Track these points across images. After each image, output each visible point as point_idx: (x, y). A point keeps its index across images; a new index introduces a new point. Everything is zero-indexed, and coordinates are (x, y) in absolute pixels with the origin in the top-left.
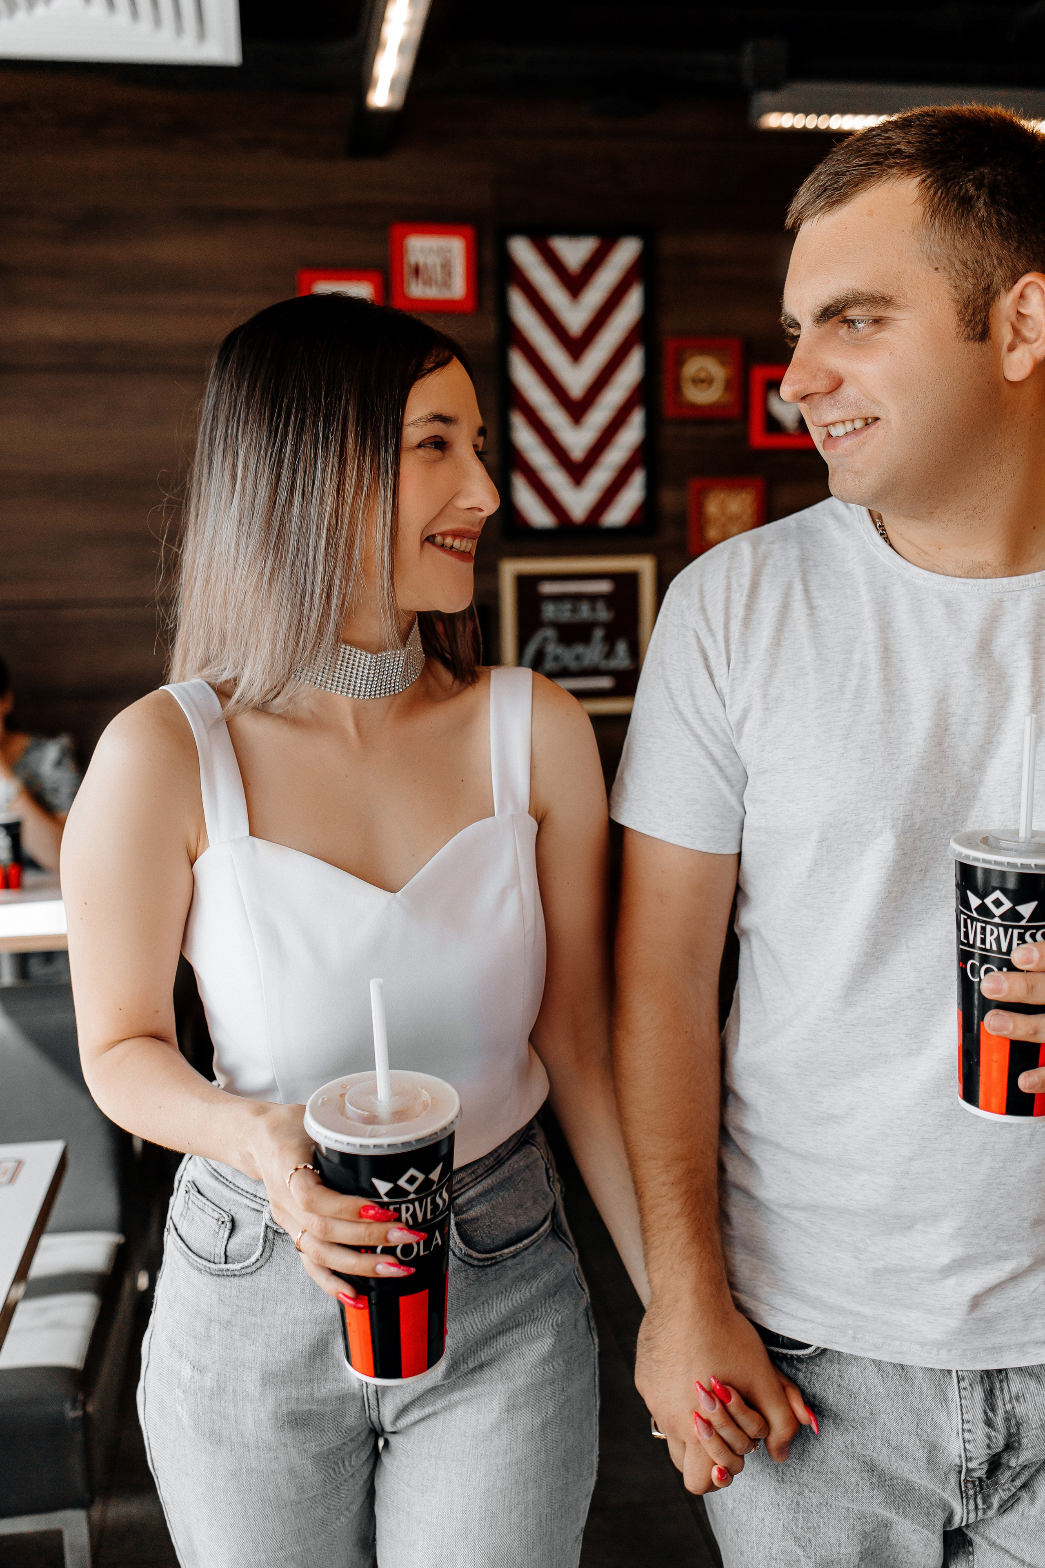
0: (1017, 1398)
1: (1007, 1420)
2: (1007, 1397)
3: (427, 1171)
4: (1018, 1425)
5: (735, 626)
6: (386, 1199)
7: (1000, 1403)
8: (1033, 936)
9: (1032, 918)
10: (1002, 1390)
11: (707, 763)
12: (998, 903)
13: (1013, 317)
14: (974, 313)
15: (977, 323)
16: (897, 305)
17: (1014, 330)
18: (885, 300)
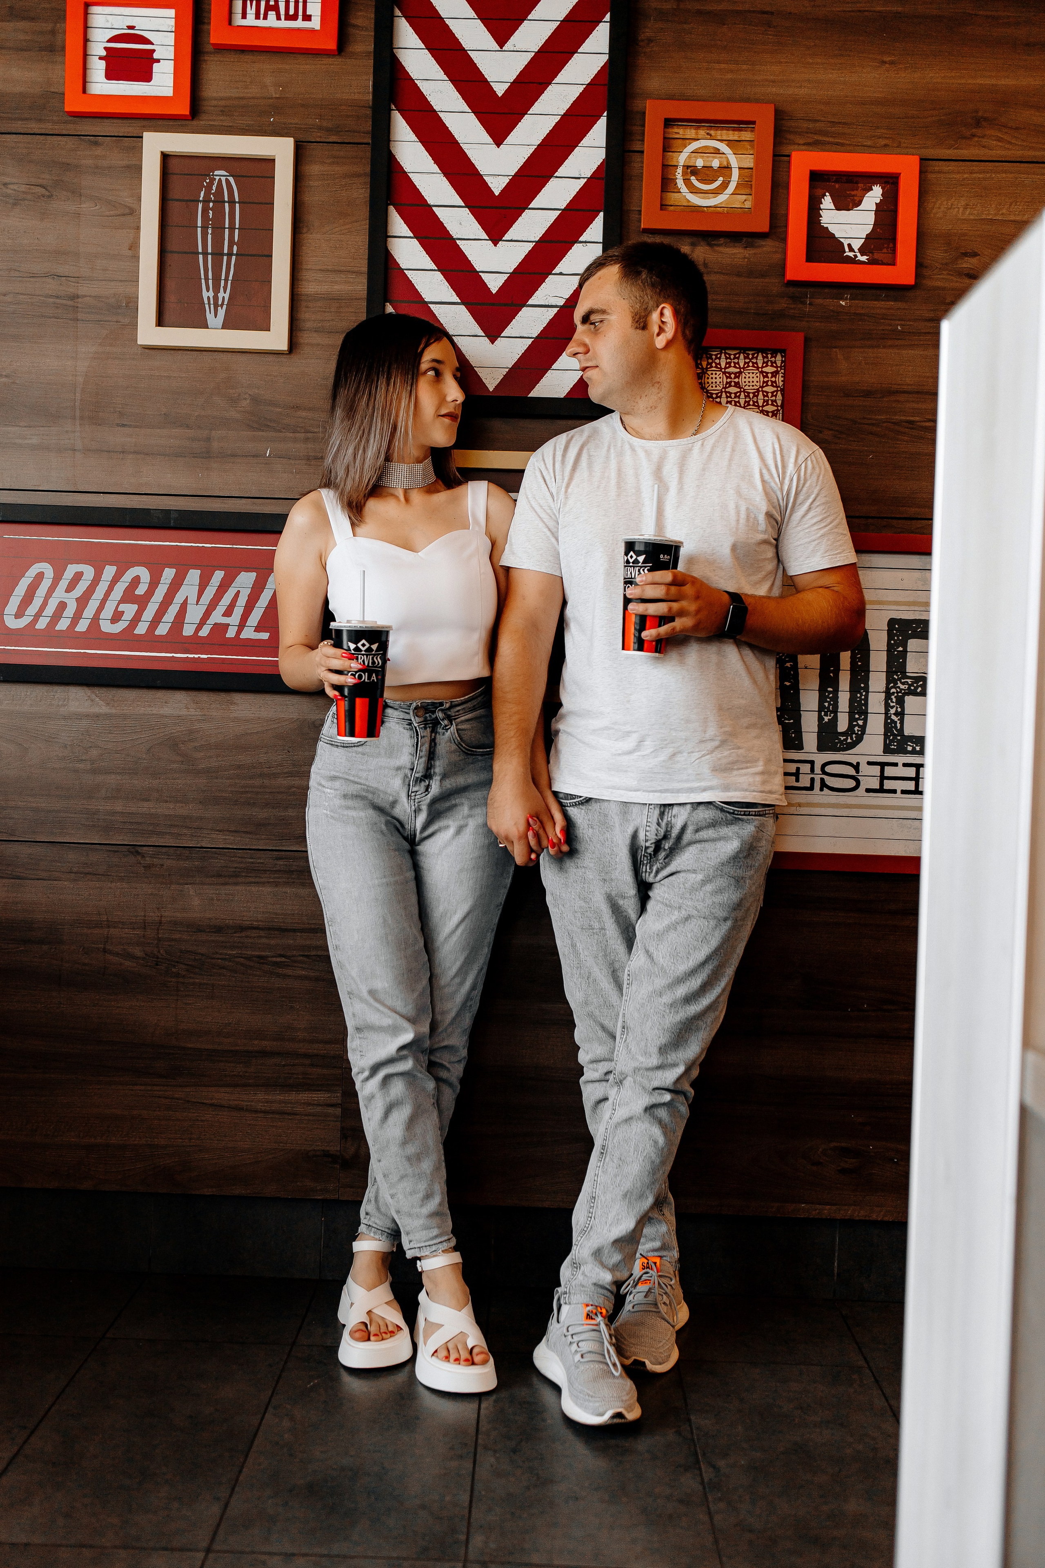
0: (674, 817)
1: (667, 824)
2: (670, 816)
3: (371, 643)
4: (671, 827)
5: (558, 465)
6: (353, 652)
8: (643, 570)
9: (644, 562)
11: (546, 530)
12: (631, 557)
13: (660, 323)
14: (640, 318)
15: (641, 322)
16: (608, 314)
17: (660, 327)
18: (603, 312)
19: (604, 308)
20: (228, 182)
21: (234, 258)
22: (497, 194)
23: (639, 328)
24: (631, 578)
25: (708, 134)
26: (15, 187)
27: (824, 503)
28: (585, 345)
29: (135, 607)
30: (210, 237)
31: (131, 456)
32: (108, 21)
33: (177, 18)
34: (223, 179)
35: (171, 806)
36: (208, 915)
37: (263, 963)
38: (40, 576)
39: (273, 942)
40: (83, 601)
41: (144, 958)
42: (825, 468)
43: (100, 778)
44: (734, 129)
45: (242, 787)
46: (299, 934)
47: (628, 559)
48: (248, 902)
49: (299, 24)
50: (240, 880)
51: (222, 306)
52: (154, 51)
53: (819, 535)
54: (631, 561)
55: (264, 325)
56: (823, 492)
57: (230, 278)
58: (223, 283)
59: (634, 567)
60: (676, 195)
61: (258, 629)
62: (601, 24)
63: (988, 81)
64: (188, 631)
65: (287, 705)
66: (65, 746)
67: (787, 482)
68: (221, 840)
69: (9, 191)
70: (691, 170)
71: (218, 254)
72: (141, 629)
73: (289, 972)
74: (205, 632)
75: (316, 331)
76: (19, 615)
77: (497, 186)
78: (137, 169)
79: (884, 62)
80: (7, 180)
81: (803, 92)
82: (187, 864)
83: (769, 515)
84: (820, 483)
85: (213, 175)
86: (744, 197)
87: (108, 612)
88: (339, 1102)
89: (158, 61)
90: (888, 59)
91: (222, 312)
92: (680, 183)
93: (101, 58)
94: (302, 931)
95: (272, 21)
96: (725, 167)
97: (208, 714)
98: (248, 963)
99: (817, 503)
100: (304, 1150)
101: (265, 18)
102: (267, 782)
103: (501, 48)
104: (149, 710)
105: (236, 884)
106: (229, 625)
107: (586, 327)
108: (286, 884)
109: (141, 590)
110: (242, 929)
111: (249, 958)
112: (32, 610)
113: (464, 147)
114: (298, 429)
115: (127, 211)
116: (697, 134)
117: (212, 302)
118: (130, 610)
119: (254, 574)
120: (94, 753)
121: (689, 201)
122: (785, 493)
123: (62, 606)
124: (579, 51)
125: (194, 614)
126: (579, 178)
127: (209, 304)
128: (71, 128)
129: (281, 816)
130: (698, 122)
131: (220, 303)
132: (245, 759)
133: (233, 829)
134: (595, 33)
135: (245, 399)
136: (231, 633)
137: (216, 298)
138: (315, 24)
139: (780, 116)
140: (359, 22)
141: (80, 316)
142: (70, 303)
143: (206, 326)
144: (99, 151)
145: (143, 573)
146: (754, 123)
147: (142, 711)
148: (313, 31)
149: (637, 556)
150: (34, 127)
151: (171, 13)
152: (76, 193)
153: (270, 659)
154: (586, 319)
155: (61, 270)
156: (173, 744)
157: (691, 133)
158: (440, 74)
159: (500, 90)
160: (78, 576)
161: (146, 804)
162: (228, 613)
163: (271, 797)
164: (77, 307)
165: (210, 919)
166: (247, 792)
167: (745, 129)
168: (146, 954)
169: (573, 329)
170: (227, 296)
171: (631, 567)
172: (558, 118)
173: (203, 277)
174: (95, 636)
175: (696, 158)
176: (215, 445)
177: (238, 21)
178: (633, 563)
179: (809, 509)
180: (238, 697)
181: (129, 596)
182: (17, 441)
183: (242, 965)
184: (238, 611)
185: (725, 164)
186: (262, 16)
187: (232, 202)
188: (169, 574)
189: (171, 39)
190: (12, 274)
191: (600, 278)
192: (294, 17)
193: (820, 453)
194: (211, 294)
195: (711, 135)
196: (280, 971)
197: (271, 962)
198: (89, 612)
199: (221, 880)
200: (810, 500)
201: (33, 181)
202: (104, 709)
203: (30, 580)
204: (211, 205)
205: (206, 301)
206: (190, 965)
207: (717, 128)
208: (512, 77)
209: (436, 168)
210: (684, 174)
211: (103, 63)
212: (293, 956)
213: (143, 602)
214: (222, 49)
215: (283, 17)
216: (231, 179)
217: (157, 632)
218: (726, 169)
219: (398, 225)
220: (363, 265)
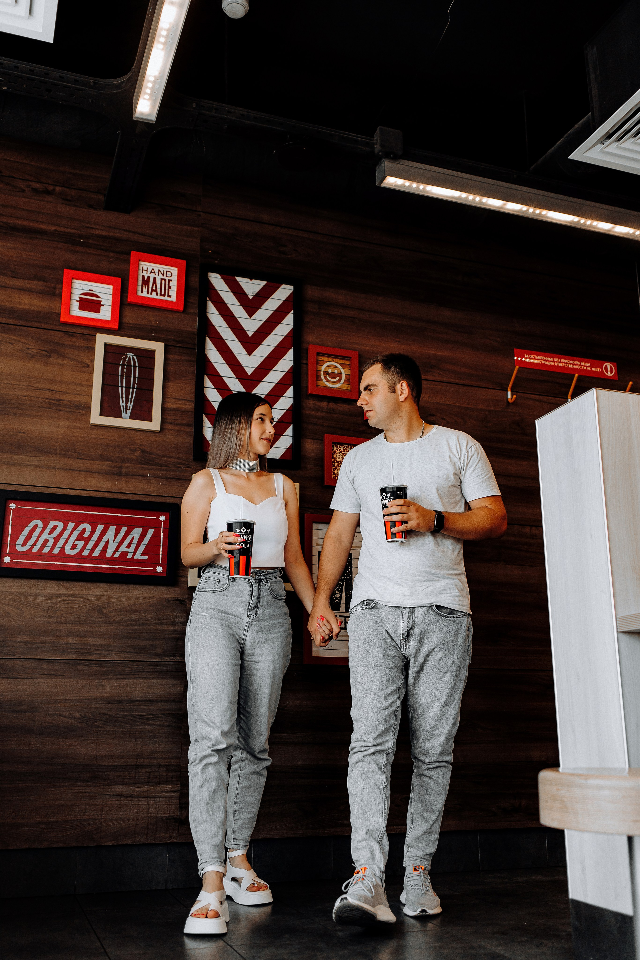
2: (414, 617)
3: (247, 529)
6: (239, 533)
7: (412, 618)
8: (391, 500)
10: (413, 616)
12: (384, 495)
13: (401, 390)
14: (392, 388)
15: (393, 390)
16: (377, 386)
17: (401, 392)
18: (375, 385)
19: (375, 384)
20: (133, 358)
21: (135, 390)
22: (249, 374)
23: (392, 393)
24: (386, 505)
25: (333, 360)
26: (33, 350)
27: (481, 467)
28: (366, 401)
29: (83, 543)
30: (124, 380)
31: (83, 473)
32: (81, 287)
33: (114, 289)
34: (131, 357)
35: (97, 640)
36: (114, 695)
37: (141, 719)
38: (36, 527)
39: (146, 708)
40: (57, 540)
41: (80, 718)
42: (481, 452)
43: (61, 627)
44: (343, 359)
45: (133, 630)
46: (160, 703)
47: (383, 497)
48: (134, 688)
49: (166, 298)
50: (131, 677)
51: (129, 409)
52: (101, 301)
53: (480, 482)
54: (384, 497)
55: (149, 418)
56: (480, 462)
57: (134, 398)
58: (130, 400)
59: (386, 500)
60: (321, 382)
61: (143, 554)
62: (290, 314)
63: (433, 352)
64: (109, 554)
65: (155, 591)
66: (44, 610)
67: (463, 457)
68: (120, 657)
69: (30, 352)
70: (326, 373)
71: (128, 388)
72: (86, 553)
73: (155, 723)
74: (117, 555)
75: (171, 423)
76: (24, 544)
77: (250, 371)
78: (93, 349)
79: (397, 341)
80: (30, 347)
81: (367, 348)
82: (104, 669)
83: (455, 474)
84: (479, 458)
85: (127, 354)
86: (348, 386)
87: (69, 545)
88: (179, 789)
89: (103, 305)
90: (398, 340)
91: (129, 412)
92: (323, 377)
93: (77, 301)
94: (161, 701)
95: (154, 296)
96: (340, 373)
97: (116, 594)
98: (134, 719)
99: (478, 467)
100: (161, 817)
101: (151, 294)
102: (145, 628)
103: (251, 317)
104: (87, 593)
105: (129, 679)
106: (129, 552)
107: (366, 392)
108: (154, 678)
109: (86, 535)
110: (131, 701)
111: (134, 717)
112: (31, 542)
113: (235, 355)
114: (163, 465)
115: (86, 365)
116: (328, 360)
117: (125, 408)
118: (80, 544)
119: (142, 529)
120: (59, 613)
121: (326, 385)
122: (462, 463)
123: (46, 541)
124: (282, 323)
125: (112, 547)
126: (283, 372)
127: (123, 408)
128: (61, 328)
129: (152, 644)
130: (329, 355)
131: (128, 408)
132: (135, 616)
133: (128, 651)
134: (287, 317)
135: (139, 451)
136: (130, 556)
137: (126, 406)
138: (174, 299)
139: (360, 356)
140: (191, 301)
141: (61, 409)
142: (56, 403)
143: (122, 418)
144: (74, 340)
145: (88, 527)
146: (351, 358)
147: (84, 593)
148: (172, 302)
149: (387, 494)
150: (43, 326)
151: (111, 287)
152: (62, 356)
153: (148, 569)
154: (366, 389)
155: (53, 388)
156: (99, 609)
157: (326, 359)
158: (226, 325)
159: (250, 334)
160: (55, 527)
161: (84, 639)
162: (129, 547)
163: (147, 635)
164: (60, 405)
165: (115, 697)
166: (136, 633)
167: (347, 360)
168: (82, 716)
169: (360, 393)
170: (132, 406)
171: (385, 500)
172: (274, 348)
173: (121, 396)
174: (62, 555)
175: (329, 369)
176: (124, 470)
177: (140, 294)
178: (385, 498)
179: (474, 470)
180: (132, 587)
181: (80, 537)
182: (27, 463)
183: (131, 720)
184: (133, 546)
185: (340, 372)
186: (150, 293)
187: (135, 366)
188: (100, 528)
189: (110, 297)
190: (30, 388)
191: (372, 370)
192: (164, 295)
193: (479, 445)
194: (124, 404)
195: (334, 361)
196: (150, 722)
197: (146, 718)
198: (60, 544)
199: (122, 677)
200: (475, 466)
201: (42, 348)
202: (64, 592)
203: (31, 528)
204: (125, 367)
205: (122, 407)
206: (105, 721)
207: (336, 358)
208: (255, 330)
209: (224, 362)
210: (324, 374)
211: (78, 304)
212: (157, 715)
213: (87, 541)
214: (132, 305)
215: (159, 294)
216: (135, 357)
217: (94, 555)
218: (340, 374)
219: (208, 383)
220: (193, 398)
